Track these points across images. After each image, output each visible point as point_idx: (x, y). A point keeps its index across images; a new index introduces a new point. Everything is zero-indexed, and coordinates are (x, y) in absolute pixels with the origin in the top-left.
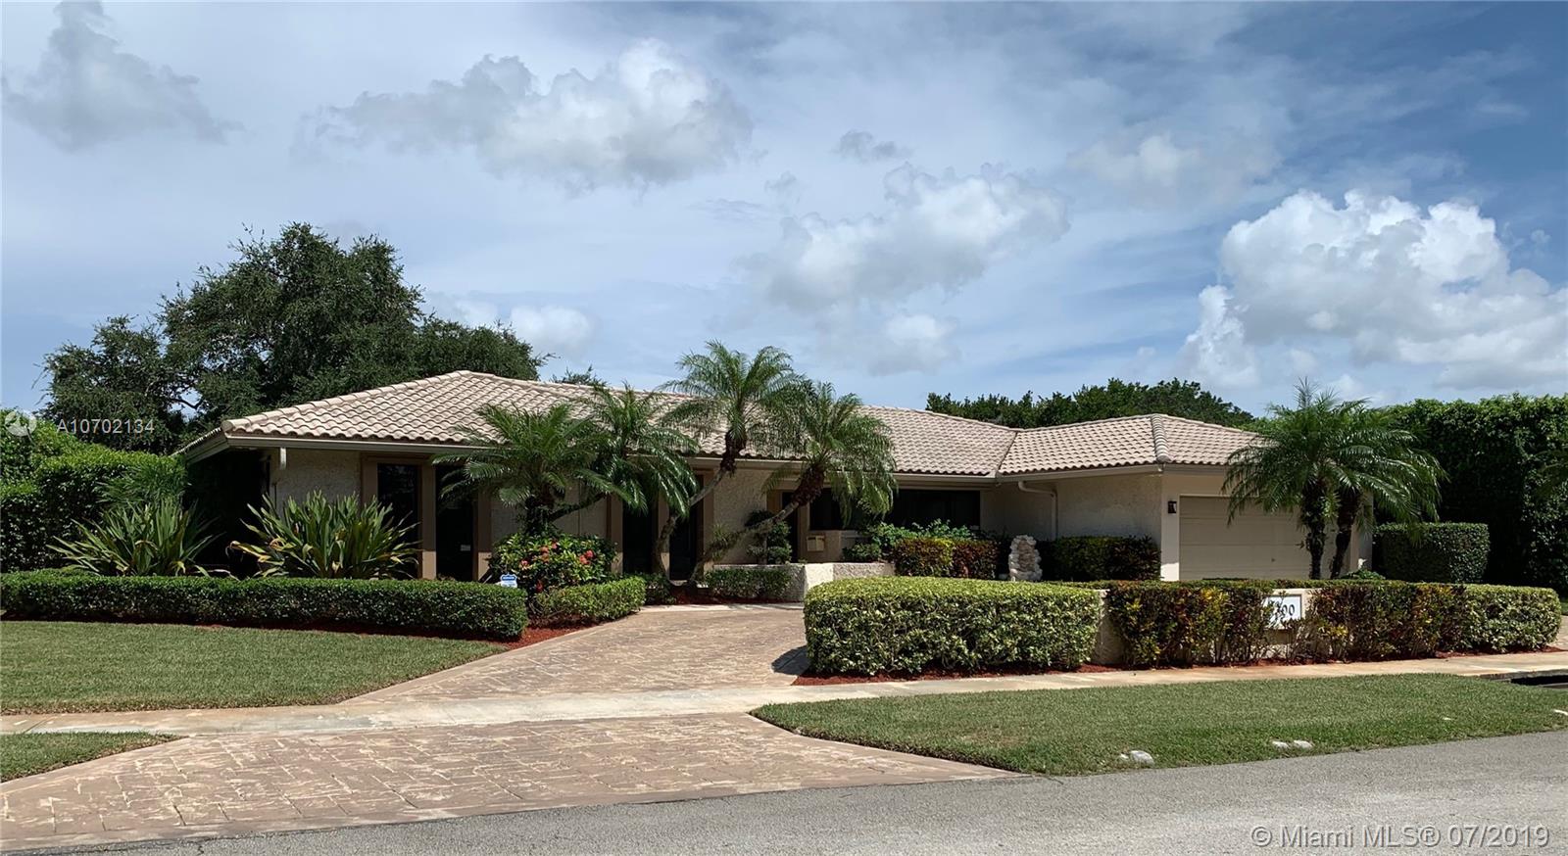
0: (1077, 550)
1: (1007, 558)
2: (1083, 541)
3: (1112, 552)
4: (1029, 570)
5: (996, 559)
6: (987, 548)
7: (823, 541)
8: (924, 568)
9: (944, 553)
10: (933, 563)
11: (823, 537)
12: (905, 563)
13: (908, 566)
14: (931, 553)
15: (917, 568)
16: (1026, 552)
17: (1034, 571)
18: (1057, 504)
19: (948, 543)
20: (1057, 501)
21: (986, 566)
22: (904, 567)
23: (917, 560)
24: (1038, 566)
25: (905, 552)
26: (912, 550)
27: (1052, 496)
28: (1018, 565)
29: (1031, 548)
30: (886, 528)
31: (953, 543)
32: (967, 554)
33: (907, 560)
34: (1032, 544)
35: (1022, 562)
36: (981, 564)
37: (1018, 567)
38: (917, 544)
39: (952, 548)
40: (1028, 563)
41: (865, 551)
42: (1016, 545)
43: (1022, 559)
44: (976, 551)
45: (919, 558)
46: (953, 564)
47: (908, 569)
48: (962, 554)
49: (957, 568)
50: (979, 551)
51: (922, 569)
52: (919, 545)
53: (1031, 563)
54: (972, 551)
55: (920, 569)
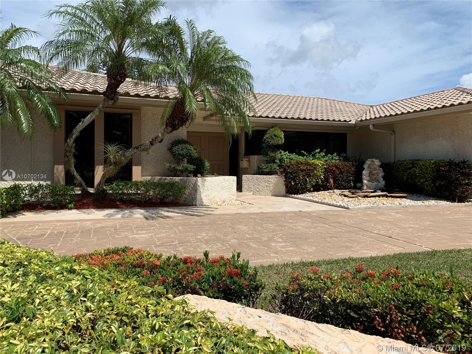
0: (410, 169)
1: (362, 173)
2: (414, 163)
3: (438, 171)
4: (376, 182)
5: (354, 174)
6: (349, 167)
7: (248, 162)
8: (302, 180)
9: (318, 170)
10: (309, 176)
11: (248, 159)
12: (290, 176)
13: (292, 178)
14: (307, 169)
15: (297, 179)
16: (374, 169)
17: (379, 182)
18: (395, 140)
19: (321, 163)
20: (395, 137)
21: (347, 178)
22: (289, 179)
23: (297, 174)
24: (382, 179)
25: (290, 169)
26: (295, 167)
27: (392, 135)
28: (368, 178)
29: (377, 167)
30: (283, 154)
31: (324, 163)
32: (334, 170)
33: (291, 174)
34: (379, 164)
35: (371, 176)
36: (343, 177)
37: (368, 179)
38: (298, 163)
39: (324, 167)
40: (375, 177)
41: (267, 167)
42: (367, 165)
43: (372, 174)
44: (340, 169)
45: (299, 173)
46: (324, 177)
47: (292, 180)
48: (330, 171)
49: (327, 179)
50: (343, 169)
51: (301, 180)
52: (299, 164)
53: (378, 177)
54: (338, 169)
55: (299, 180)
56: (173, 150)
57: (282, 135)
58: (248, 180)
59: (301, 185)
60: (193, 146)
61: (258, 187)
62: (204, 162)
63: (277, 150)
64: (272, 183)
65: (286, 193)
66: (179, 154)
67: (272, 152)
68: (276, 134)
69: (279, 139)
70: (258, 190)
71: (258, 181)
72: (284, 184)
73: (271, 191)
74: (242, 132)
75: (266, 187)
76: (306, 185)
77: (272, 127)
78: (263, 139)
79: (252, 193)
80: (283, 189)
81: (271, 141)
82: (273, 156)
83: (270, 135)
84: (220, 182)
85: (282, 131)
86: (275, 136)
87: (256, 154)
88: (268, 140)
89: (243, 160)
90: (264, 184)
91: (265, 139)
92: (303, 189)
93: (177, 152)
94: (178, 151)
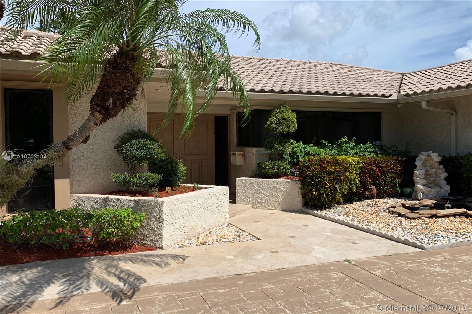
1: (413, 173)
4: (436, 186)
5: (401, 174)
7: (243, 156)
8: (329, 188)
9: (351, 171)
10: (339, 181)
11: (242, 153)
12: (310, 181)
13: (313, 184)
14: (337, 171)
15: (322, 187)
16: (431, 167)
17: (440, 187)
18: (457, 122)
19: (355, 161)
20: (457, 119)
21: (392, 180)
22: (308, 186)
23: (321, 178)
24: (445, 182)
25: (309, 171)
26: (317, 169)
27: (453, 115)
28: (424, 181)
29: (436, 164)
30: (294, 145)
31: (360, 161)
32: (373, 170)
33: (312, 178)
34: (438, 160)
35: (427, 177)
36: (386, 179)
37: (424, 183)
38: (322, 162)
39: (359, 165)
40: (434, 179)
41: (273, 167)
42: (422, 162)
43: (427, 175)
44: (382, 168)
45: (324, 177)
46: (359, 181)
47: (313, 188)
48: (368, 171)
49: (363, 185)
50: (386, 167)
51: (327, 188)
52: (324, 164)
53: (437, 179)
54: (379, 167)
55: (325, 188)
56: (123, 150)
57: (294, 117)
58: (245, 186)
59: (327, 195)
60: (156, 141)
61: (259, 197)
62: (177, 164)
63: (286, 140)
64: (281, 190)
65: (304, 206)
66: (134, 157)
67: (280, 143)
68: (286, 116)
69: (291, 123)
70: (260, 201)
71: (259, 187)
72: (300, 193)
73: (279, 204)
74: (233, 113)
75: (273, 197)
76: (335, 195)
77: (279, 106)
78: (266, 124)
79: (250, 205)
80: (298, 201)
81: (278, 128)
82: (281, 150)
83: (276, 118)
84: (203, 200)
85: (293, 111)
86: (285, 119)
87: (255, 146)
88: (274, 126)
89: (235, 154)
90: (269, 192)
91: (269, 126)
92: (331, 201)
93: (129, 153)
94: (131, 150)
